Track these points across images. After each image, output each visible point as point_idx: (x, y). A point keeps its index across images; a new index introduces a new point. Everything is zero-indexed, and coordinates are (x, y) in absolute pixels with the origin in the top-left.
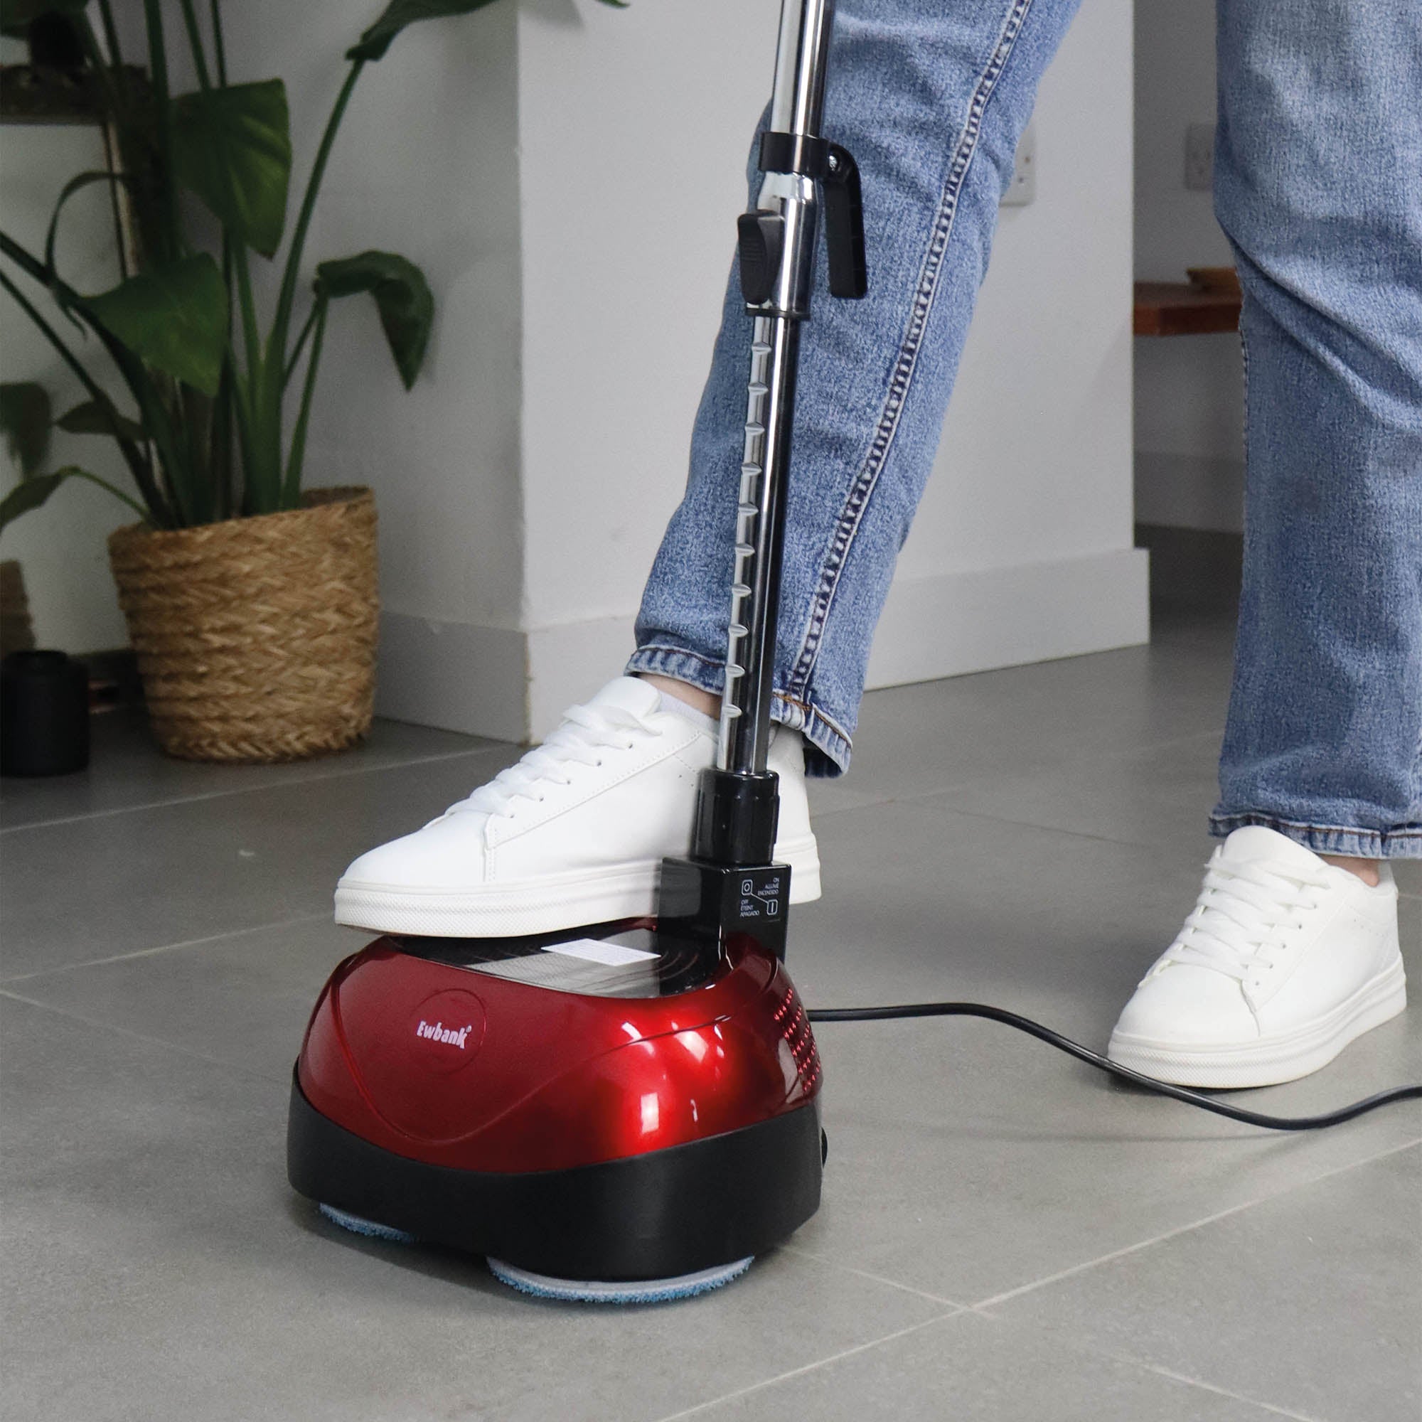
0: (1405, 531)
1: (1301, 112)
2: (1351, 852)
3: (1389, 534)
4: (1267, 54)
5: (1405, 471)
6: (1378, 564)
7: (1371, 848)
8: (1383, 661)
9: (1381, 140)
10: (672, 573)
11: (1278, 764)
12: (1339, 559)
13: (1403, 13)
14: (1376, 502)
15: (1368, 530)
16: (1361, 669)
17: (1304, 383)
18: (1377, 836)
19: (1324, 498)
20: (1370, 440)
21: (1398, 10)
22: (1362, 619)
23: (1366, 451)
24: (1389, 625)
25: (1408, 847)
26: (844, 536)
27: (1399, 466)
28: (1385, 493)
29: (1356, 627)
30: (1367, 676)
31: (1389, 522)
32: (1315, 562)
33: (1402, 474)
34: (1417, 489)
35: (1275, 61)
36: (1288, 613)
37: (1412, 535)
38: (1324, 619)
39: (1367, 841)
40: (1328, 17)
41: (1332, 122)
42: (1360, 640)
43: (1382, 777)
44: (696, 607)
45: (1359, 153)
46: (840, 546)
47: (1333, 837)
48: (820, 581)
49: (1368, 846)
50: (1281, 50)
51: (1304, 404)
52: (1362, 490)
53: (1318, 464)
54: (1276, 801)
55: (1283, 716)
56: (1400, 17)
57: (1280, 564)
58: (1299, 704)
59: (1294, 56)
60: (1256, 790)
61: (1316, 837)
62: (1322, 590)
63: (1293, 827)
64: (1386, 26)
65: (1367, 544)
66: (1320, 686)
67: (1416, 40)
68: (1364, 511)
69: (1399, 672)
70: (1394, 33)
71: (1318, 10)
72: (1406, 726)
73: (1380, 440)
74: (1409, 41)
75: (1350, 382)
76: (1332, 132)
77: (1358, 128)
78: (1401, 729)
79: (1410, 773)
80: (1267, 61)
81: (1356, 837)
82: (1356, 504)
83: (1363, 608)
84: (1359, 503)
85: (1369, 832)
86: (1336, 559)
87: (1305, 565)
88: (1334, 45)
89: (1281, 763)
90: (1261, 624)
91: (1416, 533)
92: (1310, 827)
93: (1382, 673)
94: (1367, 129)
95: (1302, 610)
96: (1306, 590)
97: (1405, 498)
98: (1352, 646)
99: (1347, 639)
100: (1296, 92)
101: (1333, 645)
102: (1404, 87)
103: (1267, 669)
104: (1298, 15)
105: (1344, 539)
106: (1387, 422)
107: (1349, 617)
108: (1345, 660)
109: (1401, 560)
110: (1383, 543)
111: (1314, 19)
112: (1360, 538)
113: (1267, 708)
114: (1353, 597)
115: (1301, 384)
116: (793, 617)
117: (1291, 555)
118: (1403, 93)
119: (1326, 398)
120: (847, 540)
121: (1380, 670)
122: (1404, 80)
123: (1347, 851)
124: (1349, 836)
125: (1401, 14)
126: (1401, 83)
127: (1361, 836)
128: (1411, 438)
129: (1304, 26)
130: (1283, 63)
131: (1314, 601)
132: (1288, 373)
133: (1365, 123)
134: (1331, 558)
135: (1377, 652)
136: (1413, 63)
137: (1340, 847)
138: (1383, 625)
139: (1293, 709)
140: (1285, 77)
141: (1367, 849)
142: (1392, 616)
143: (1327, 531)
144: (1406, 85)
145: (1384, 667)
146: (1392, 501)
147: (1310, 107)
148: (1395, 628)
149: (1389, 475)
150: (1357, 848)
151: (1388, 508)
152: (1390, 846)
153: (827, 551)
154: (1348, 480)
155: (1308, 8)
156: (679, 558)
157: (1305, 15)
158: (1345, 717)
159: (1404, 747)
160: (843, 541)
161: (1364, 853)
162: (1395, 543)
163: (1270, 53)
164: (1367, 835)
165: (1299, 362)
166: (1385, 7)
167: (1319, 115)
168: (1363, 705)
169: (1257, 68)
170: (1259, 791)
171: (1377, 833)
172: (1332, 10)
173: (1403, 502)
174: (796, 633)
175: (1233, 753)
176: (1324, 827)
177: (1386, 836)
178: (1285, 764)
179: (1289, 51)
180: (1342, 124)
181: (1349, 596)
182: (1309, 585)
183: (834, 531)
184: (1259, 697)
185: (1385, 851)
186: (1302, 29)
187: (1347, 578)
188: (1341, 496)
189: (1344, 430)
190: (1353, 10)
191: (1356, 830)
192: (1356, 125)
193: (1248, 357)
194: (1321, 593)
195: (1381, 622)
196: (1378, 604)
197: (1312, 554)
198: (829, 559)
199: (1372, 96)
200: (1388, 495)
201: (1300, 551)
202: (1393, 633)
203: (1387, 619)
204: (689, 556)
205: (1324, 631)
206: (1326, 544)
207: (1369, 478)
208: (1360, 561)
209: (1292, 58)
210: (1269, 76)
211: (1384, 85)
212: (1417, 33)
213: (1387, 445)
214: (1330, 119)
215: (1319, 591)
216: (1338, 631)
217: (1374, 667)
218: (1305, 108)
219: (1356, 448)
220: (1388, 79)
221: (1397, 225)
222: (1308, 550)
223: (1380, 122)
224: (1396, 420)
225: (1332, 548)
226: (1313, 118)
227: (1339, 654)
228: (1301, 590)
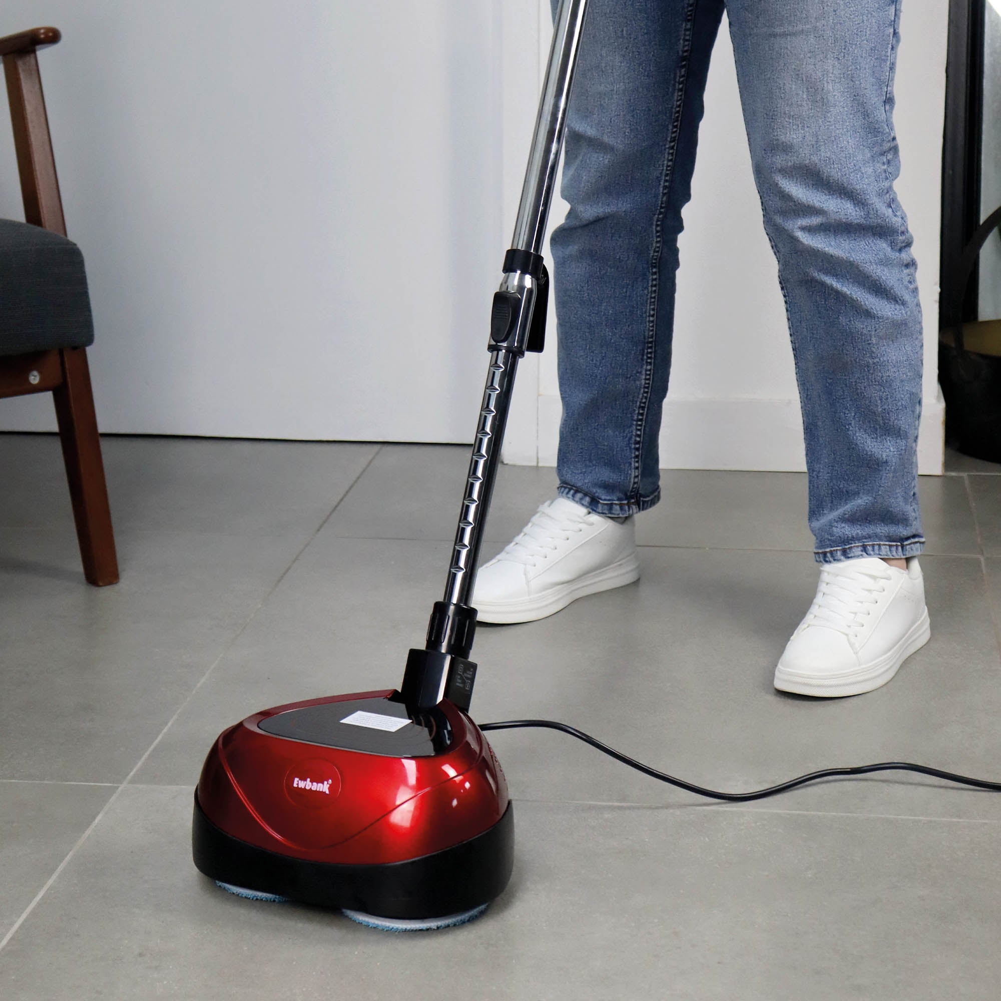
0: (897, 373)
1: (810, 159)
2: (886, 555)
3: (889, 376)
4: (787, 130)
5: (892, 341)
6: (885, 393)
7: (896, 552)
8: (894, 447)
9: (854, 165)
10: (566, 458)
11: (843, 512)
12: (863, 394)
13: (856, 95)
14: (880, 360)
15: (877, 376)
16: (883, 453)
17: (828, 302)
18: (899, 545)
19: (850, 363)
20: (872, 326)
21: (854, 93)
22: (879, 425)
23: (871, 332)
24: (895, 426)
25: (914, 549)
26: (639, 428)
27: (889, 338)
28: (884, 355)
29: (877, 430)
30: (887, 456)
31: (888, 370)
32: (849, 399)
33: (891, 342)
34: (900, 349)
35: (792, 133)
36: (837, 430)
37: (901, 375)
38: (858, 429)
39: (894, 549)
40: (818, 104)
41: (827, 161)
42: (880, 437)
43: (899, 511)
44: (581, 473)
45: (845, 175)
46: (639, 433)
47: (876, 547)
48: (633, 451)
49: (895, 552)
50: (794, 127)
51: (831, 313)
52: (871, 354)
53: (843, 344)
54: (843, 533)
55: (844, 487)
56: (855, 97)
57: (828, 404)
58: (852, 479)
59: (801, 129)
60: (832, 528)
61: (868, 549)
62: (855, 414)
63: (854, 546)
64: (847, 104)
65: (877, 383)
66: (862, 467)
67: (864, 108)
68: (874, 365)
69: (904, 451)
70: (852, 106)
71: (812, 101)
72: (906, 481)
73: (877, 326)
74: (861, 110)
75: (855, 299)
76: (829, 167)
77: (842, 161)
78: (903, 482)
79: (909, 507)
80: (787, 134)
81: (888, 547)
82: (869, 362)
83: (880, 419)
84: (870, 362)
85: (894, 544)
86: (861, 395)
87: (843, 401)
88: (823, 120)
89: (845, 511)
90: (821, 439)
91: (903, 374)
92: (864, 545)
93: (895, 453)
94: (847, 161)
95: (845, 426)
96: (846, 415)
97: (895, 355)
98: (876, 442)
99: (872, 438)
100: (805, 149)
101: (866, 443)
102: (860, 134)
103: (829, 463)
104: (801, 106)
105: (865, 383)
106: (879, 315)
107: (872, 426)
108: (873, 450)
109: (897, 389)
110: (886, 381)
111: (810, 107)
112: (873, 381)
113: (834, 484)
114: (873, 414)
115: (827, 303)
116: (626, 473)
117: (835, 398)
118: (860, 138)
119: (843, 308)
120: (641, 429)
121: (894, 452)
122: (860, 131)
123: (884, 555)
124: (884, 546)
125: (855, 96)
126: (858, 132)
127: (890, 546)
128: (893, 321)
129: (806, 112)
130: (796, 134)
131: (851, 421)
132: (818, 298)
133: (845, 158)
134: (858, 395)
135: (890, 442)
136: (863, 121)
137: (881, 553)
138: (892, 427)
139: (849, 483)
140: (799, 141)
141: (894, 553)
142: (896, 421)
143: (854, 380)
144: (861, 133)
145: (895, 450)
146: (888, 358)
147: (815, 156)
148: (898, 427)
149: (885, 344)
150: (889, 553)
151: (886, 362)
152: (906, 550)
153: (633, 437)
154: (863, 350)
155: (806, 101)
156: (567, 451)
157: (805, 105)
158: (878, 480)
159: (905, 492)
160: (640, 430)
161: (893, 556)
162: (893, 381)
163: (788, 129)
164: (894, 545)
165: (824, 291)
166: (846, 94)
167: (820, 159)
168: (887, 472)
169: (782, 138)
170: (834, 528)
171: (899, 544)
172: (819, 100)
173: (894, 358)
174: (628, 478)
175: (816, 514)
176: (871, 543)
177: (903, 545)
178: (847, 511)
179: (798, 127)
180: (833, 161)
181: (871, 414)
182: (847, 412)
183: (634, 427)
184: (828, 479)
185: (904, 553)
186: (804, 113)
187: (869, 404)
188: (860, 359)
189: (857, 323)
190: (831, 98)
191: (887, 543)
192: (841, 160)
193: (787, 294)
194: (854, 416)
195: (890, 425)
196: (887, 415)
197: (847, 395)
198: (635, 440)
199: (845, 142)
200: (886, 355)
201: (839, 394)
202: (898, 430)
203: (893, 423)
204: (572, 450)
205: (860, 436)
206: (855, 387)
207: (874, 347)
208: (875, 393)
209: (800, 130)
210: (790, 142)
211: (849, 135)
212: (865, 105)
213: (882, 327)
214: (826, 160)
215: (853, 414)
216: (867, 435)
217: (890, 451)
218: (812, 157)
219: (865, 332)
220: (851, 131)
221: (873, 209)
222: (844, 393)
223: (852, 155)
224: (884, 313)
225: (858, 389)
226: (817, 161)
227: (870, 447)
228: (843, 416)
